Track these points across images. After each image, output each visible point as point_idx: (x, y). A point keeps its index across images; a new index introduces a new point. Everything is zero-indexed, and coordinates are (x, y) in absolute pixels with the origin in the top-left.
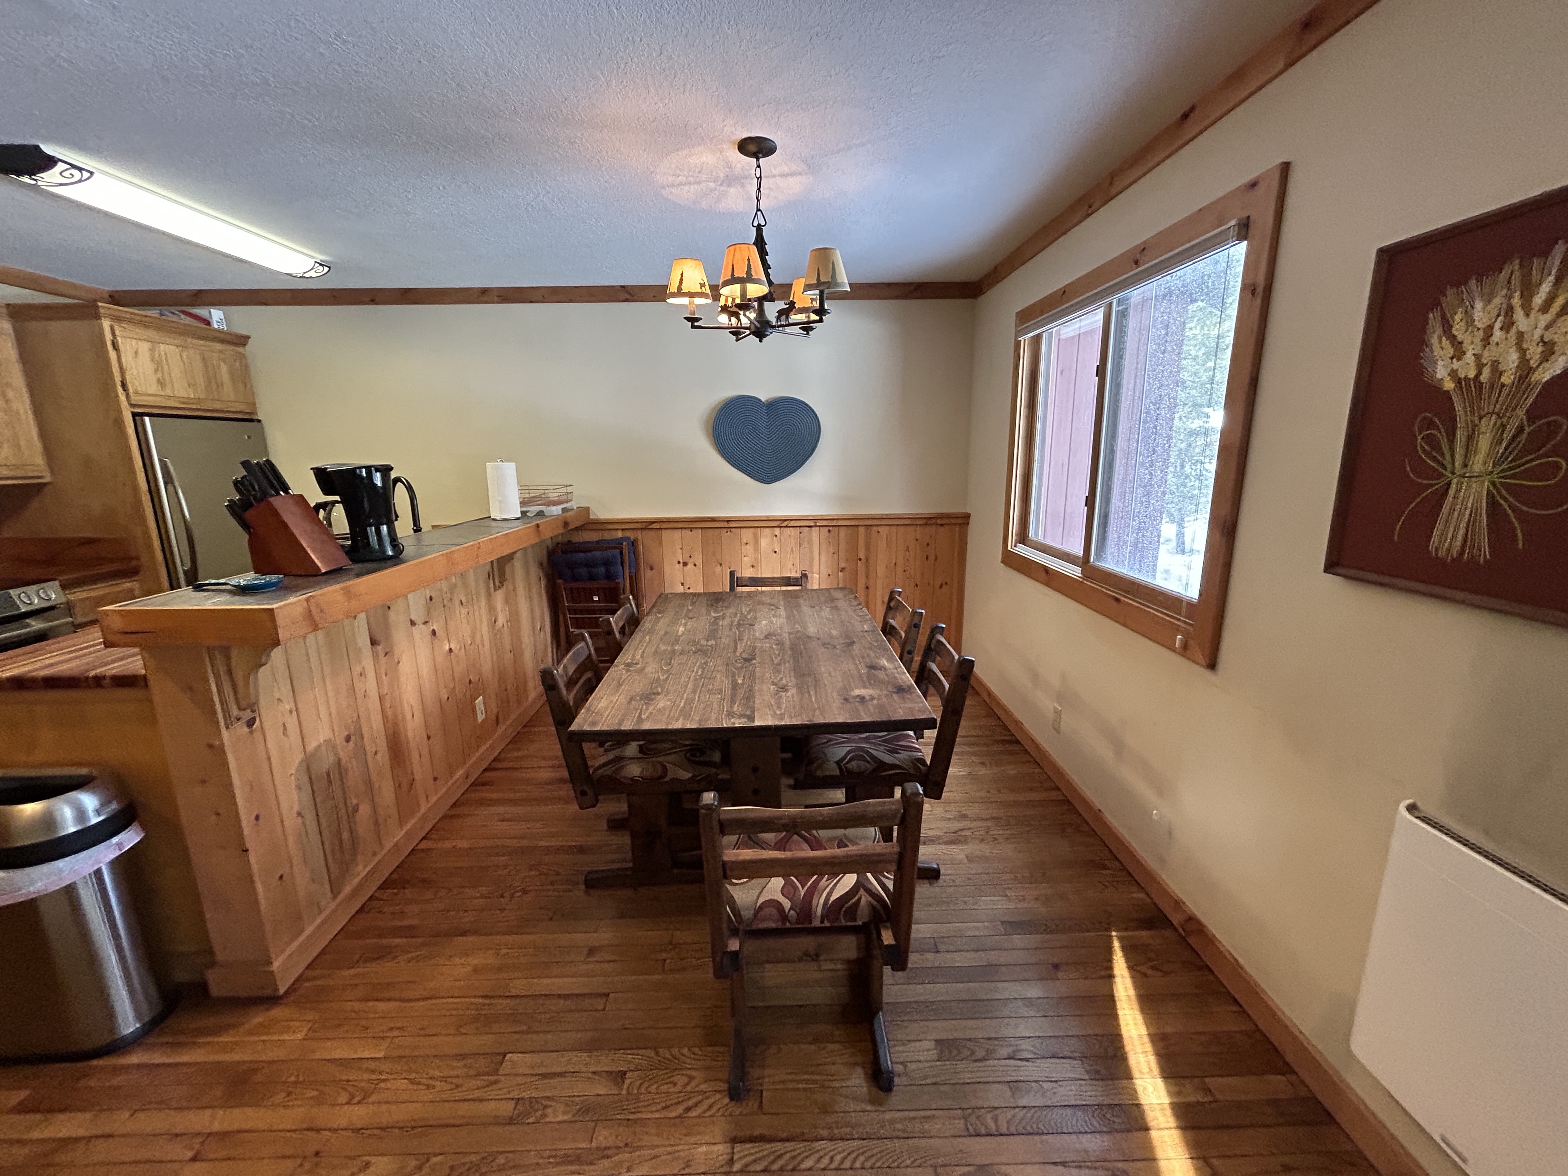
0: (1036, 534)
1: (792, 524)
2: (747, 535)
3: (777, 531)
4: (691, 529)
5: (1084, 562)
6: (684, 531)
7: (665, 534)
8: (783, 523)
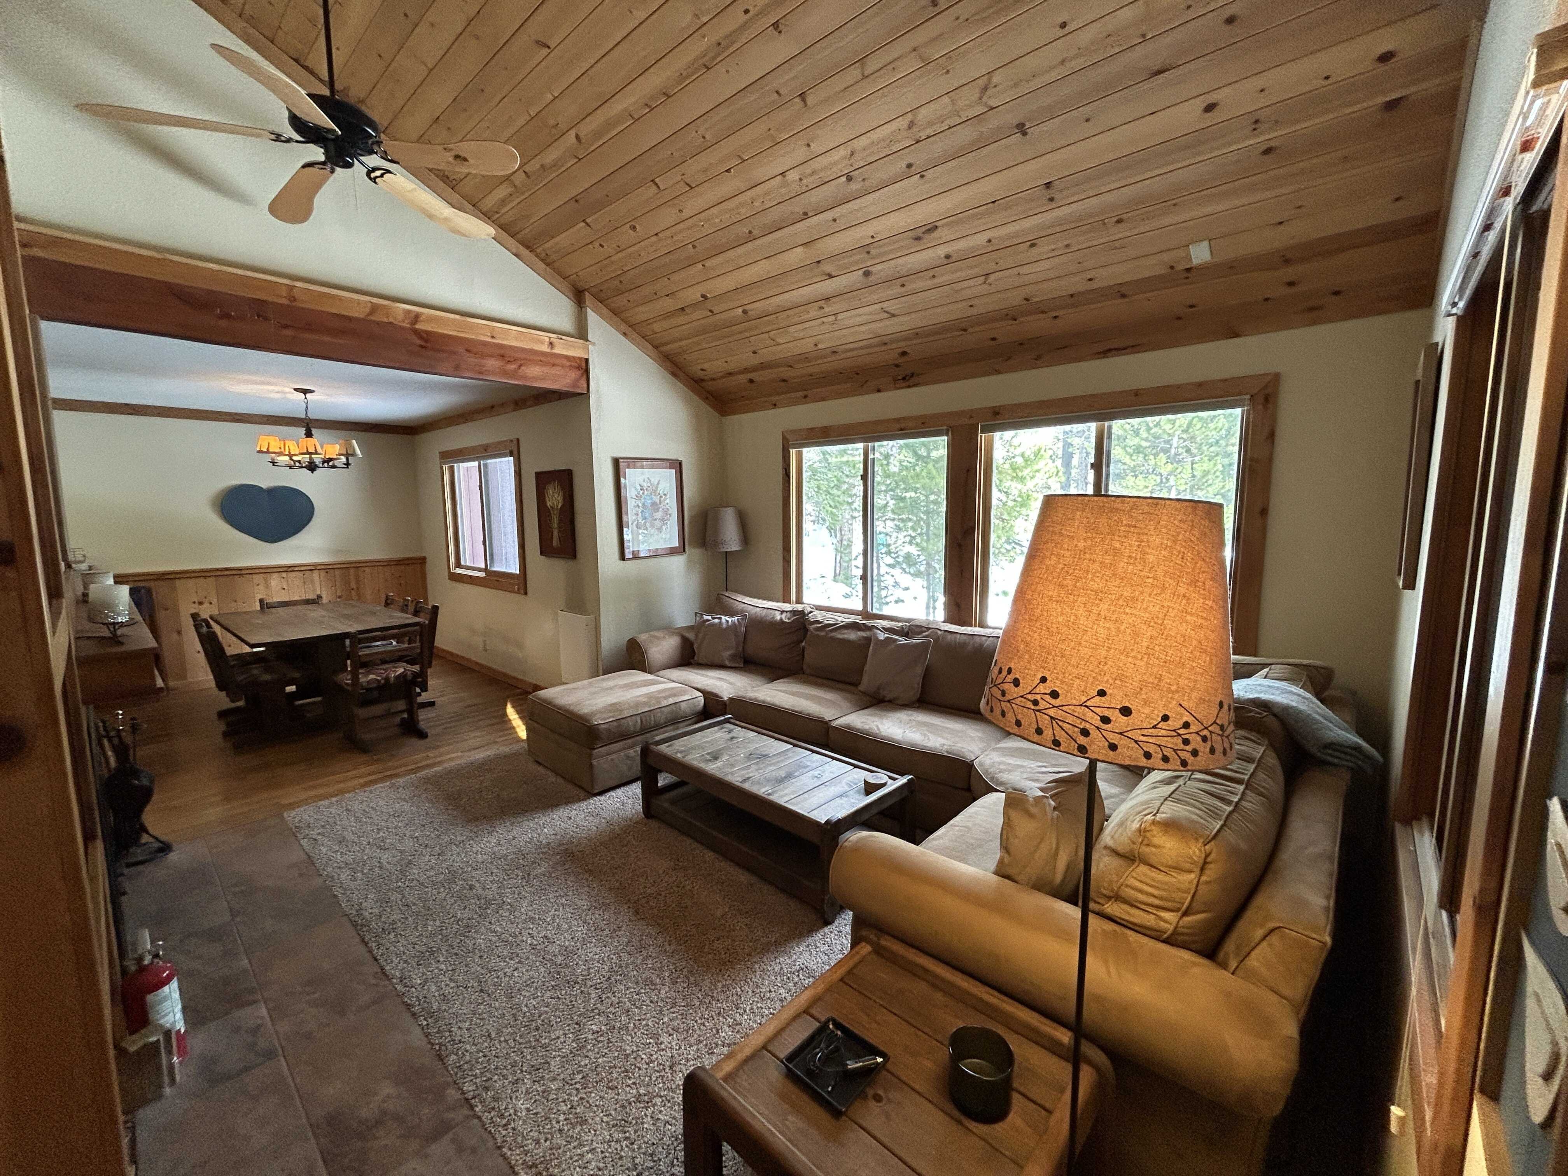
0: (465, 562)
1: (296, 569)
2: (257, 578)
3: (284, 575)
4: (205, 577)
5: (485, 570)
6: (197, 580)
7: (178, 582)
8: (289, 569)
